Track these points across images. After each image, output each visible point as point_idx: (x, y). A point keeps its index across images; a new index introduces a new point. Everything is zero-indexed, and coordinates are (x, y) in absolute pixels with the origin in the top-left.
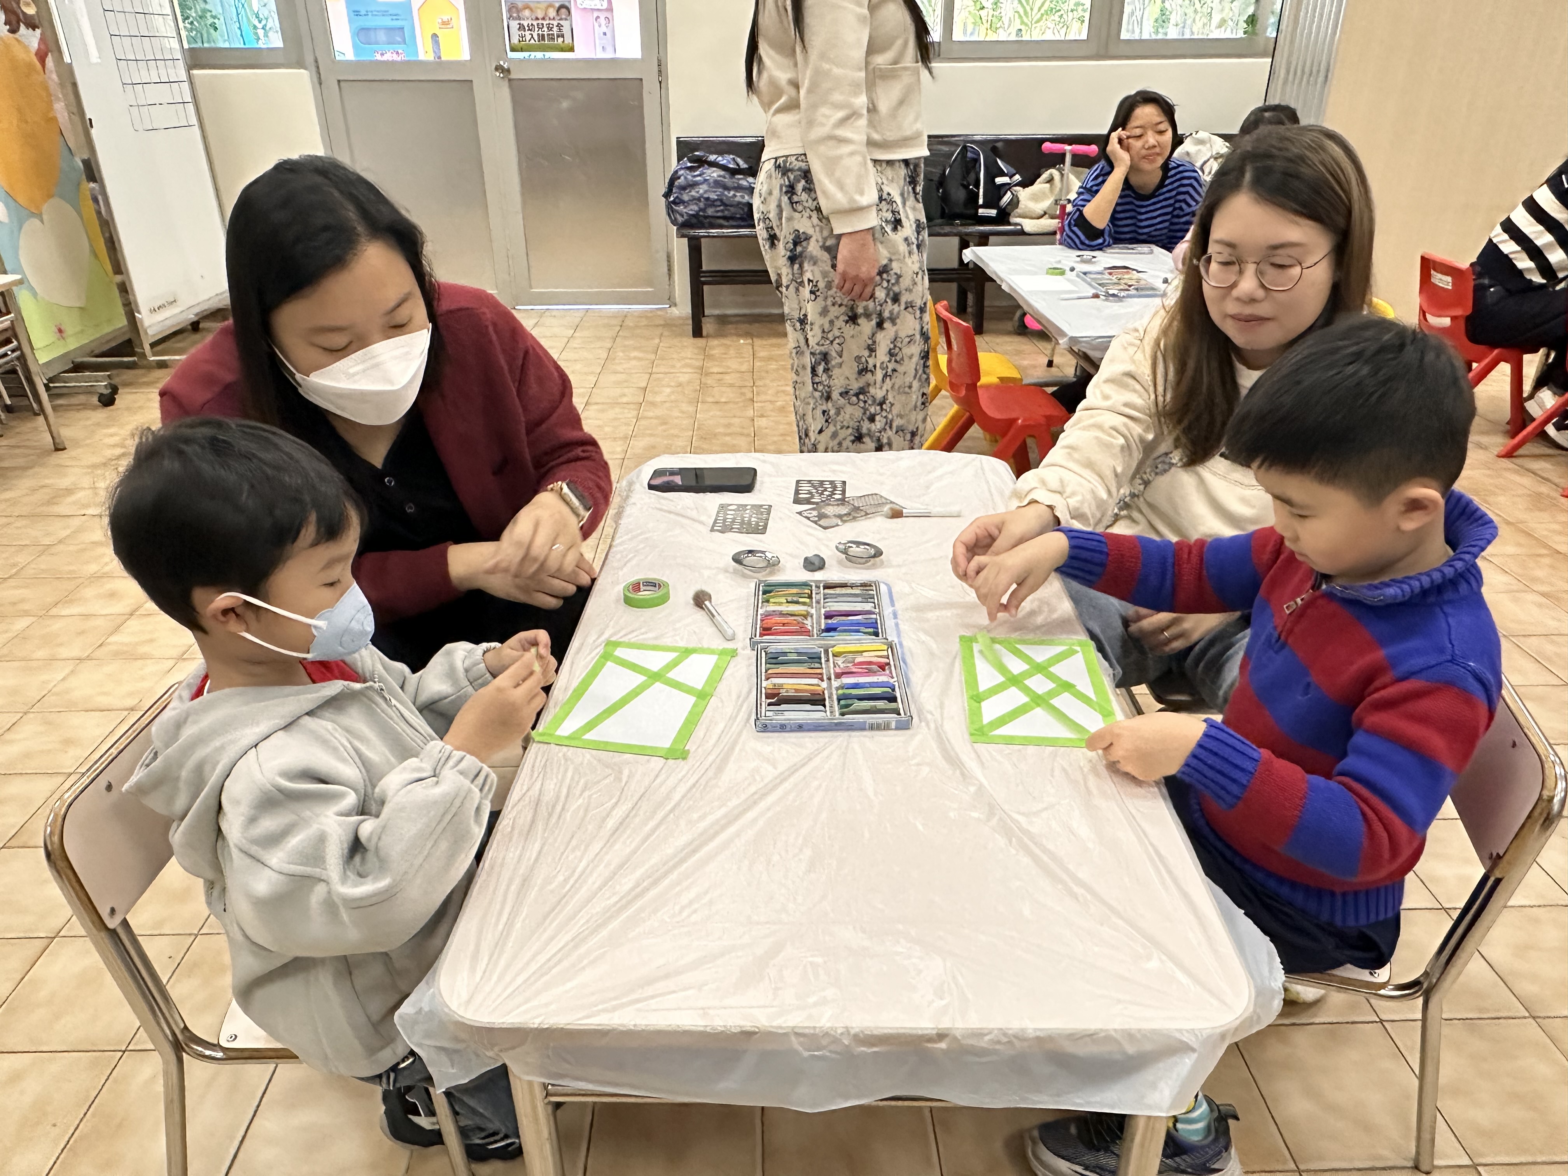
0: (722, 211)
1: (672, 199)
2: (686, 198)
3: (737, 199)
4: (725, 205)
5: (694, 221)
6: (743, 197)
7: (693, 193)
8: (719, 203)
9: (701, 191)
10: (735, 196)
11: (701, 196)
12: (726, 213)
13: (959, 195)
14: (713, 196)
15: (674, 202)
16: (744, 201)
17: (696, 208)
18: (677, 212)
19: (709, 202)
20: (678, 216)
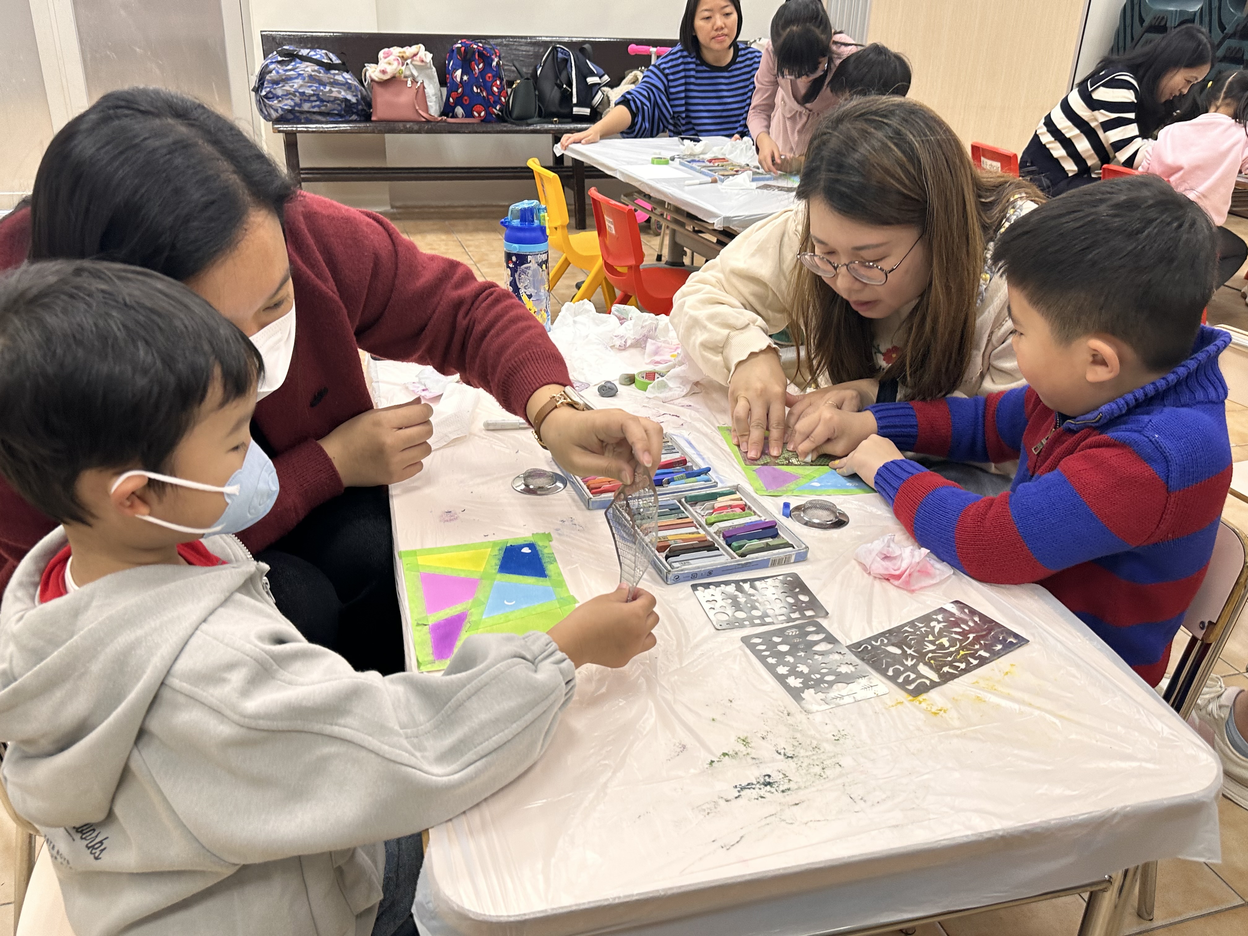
0: (319, 106)
1: (264, 93)
2: (279, 92)
3: (334, 95)
4: (322, 101)
5: (290, 116)
6: (340, 93)
7: (287, 88)
8: (314, 98)
9: (296, 86)
11: (296, 91)
12: (323, 108)
13: (553, 94)
14: (309, 91)
15: (266, 96)
16: (340, 96)
17: (292, 103)
18: (271, 106)
19: (305, 97)
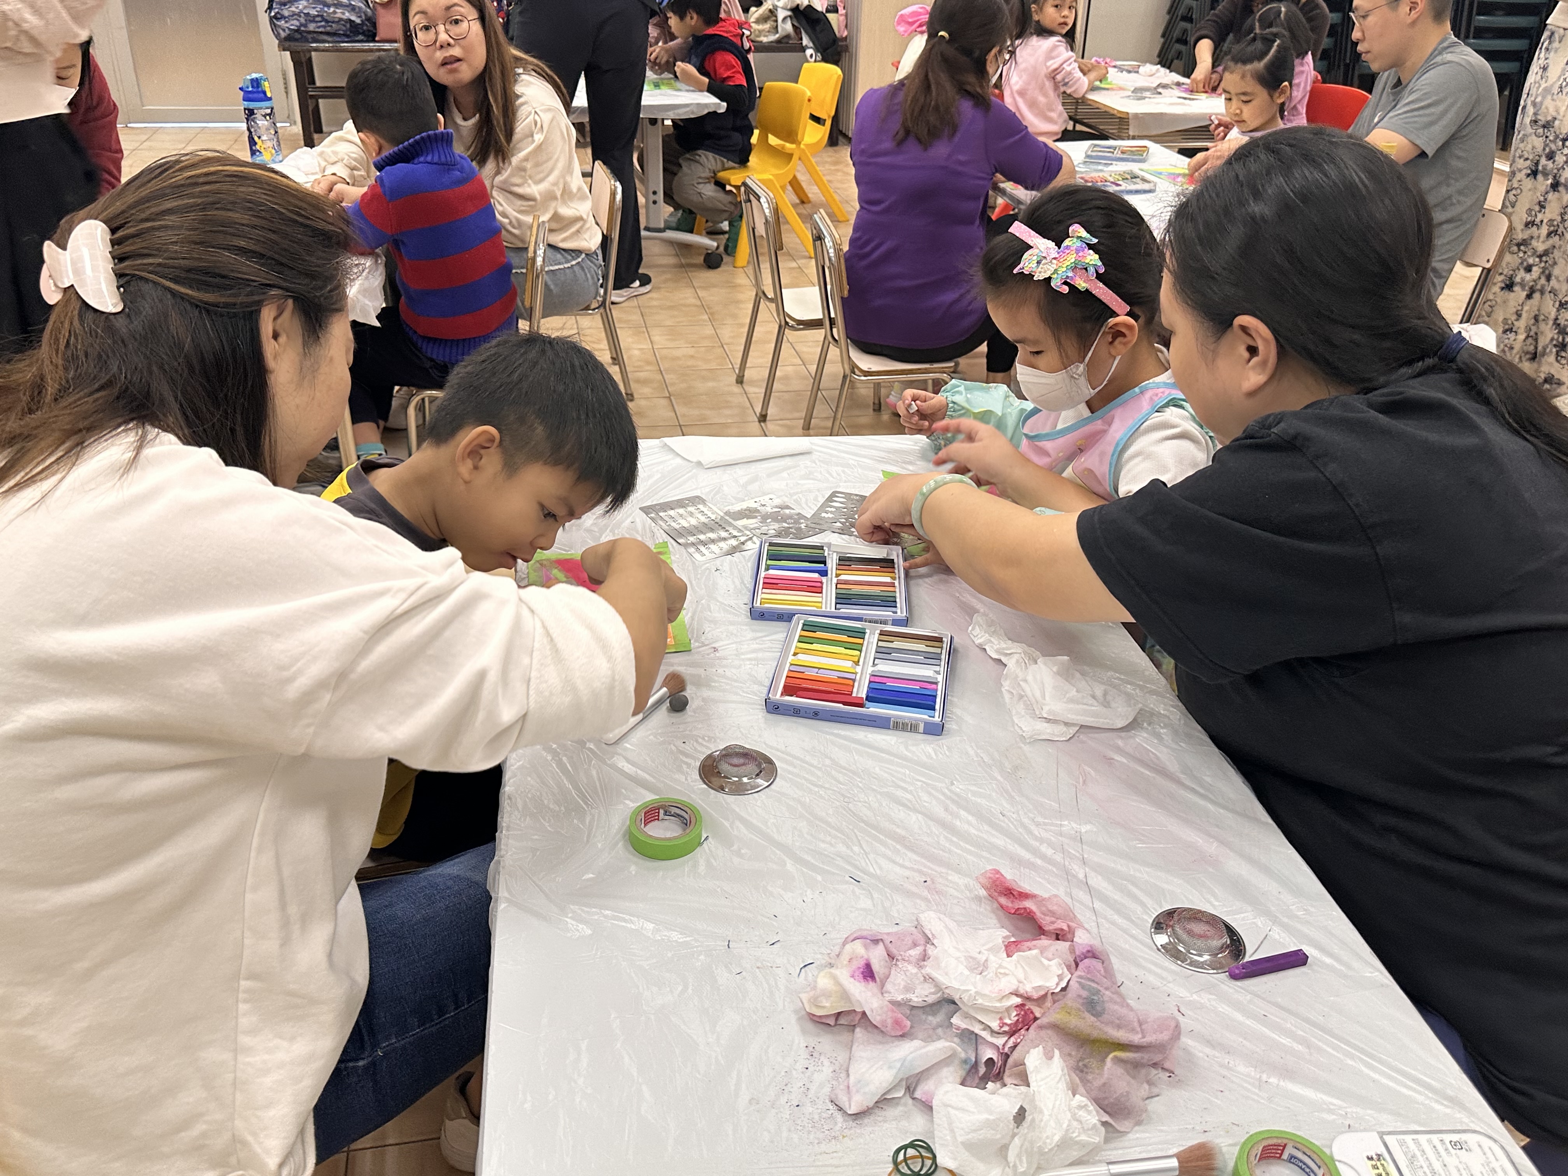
0: (324, 27)
1: (273, 14)
2: (286, 13)
3: (339, 15)
4: (327, 21)
5: (298, 36)
6: (343, 14)
7: (293, 9)
8: (319, 19)
9: (301, 7)
10: (335, 12)
11: (301, 12)
12: (328, 29)
14: (314, 12)
15: (275, 17)
16: (344, 17)
17: (298, 23)
18: (279, 26)
19: (310, 18)
20: (281, 32)
